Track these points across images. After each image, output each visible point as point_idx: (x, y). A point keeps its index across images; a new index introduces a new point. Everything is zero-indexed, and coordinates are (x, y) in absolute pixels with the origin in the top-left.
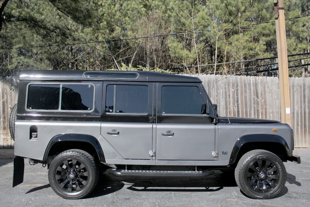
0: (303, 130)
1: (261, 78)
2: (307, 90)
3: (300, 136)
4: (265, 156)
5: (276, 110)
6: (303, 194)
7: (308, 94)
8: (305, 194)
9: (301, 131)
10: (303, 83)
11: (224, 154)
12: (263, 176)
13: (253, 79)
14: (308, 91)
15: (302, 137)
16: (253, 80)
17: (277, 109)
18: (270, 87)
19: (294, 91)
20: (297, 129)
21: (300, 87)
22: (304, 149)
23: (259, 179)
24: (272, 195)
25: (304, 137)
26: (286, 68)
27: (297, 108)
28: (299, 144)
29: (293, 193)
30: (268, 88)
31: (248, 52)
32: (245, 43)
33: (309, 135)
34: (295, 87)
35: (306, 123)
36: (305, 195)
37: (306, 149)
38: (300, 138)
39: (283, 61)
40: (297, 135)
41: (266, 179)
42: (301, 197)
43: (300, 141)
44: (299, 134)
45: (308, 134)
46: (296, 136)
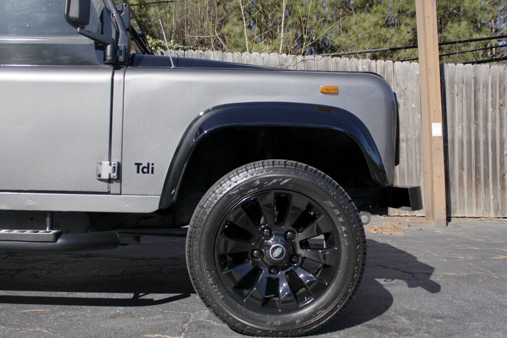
0: (474, 178)
1: (382, 64)
2: (481, 91)
3: (465, 192)
4: (284, 178)
5: (415, 135)
6: (433, 317)
7: (485, 101)
8: (440, 318)
9: (468, 183)
10: (473, 75)
11: (144, 172)
12: (277, 252)
13: (362, 65)
14: (485, 95)
15: (470, 195)
16: (364, 66)
17: (417, 133)
18: (401, 84)
19: (453, 94)
20: (461, 177)
21: (468, 84)
22: (474, 219)
23: (263, 261)
24: (308, 323)
25: (474, 194)
26: (434, 34)
27: (460, 131)
28: (464, 210)
29: (400, 315)
30: (398, 85)
31: (378, 45)
32: (372, 29)
33: (485, 189)
34: (456, 86)
35: (480, 164)
36: (439, 321)
37: (478, 219)
38: (466, 195)
39: (427, 19)
40: (460, 189)
41: (291, 263)
42: (420, 329)
43: (466, 204)
44: (463, 187)
45: (483, 188)
46: (457, 191)
